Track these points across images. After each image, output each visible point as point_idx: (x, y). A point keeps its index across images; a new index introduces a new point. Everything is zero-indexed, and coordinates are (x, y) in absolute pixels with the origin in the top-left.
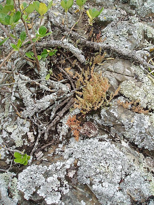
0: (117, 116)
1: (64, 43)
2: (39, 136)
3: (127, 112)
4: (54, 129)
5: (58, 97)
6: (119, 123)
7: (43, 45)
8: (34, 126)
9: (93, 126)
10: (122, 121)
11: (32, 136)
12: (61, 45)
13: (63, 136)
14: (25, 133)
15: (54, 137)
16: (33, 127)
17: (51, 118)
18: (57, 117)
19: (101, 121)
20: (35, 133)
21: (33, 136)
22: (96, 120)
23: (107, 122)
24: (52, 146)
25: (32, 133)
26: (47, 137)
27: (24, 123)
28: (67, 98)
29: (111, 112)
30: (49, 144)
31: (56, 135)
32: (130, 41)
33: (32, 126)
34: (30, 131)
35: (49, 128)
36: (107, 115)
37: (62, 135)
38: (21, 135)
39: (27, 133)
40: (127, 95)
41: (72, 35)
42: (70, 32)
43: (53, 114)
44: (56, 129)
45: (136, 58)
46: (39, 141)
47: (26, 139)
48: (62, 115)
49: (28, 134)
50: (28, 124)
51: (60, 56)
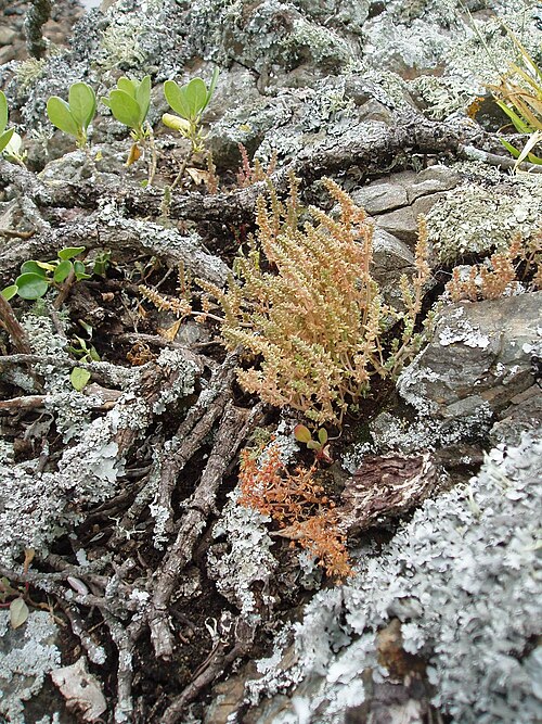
0: (483, 343)
1: (107, 222)
2: (125, 659)
3: (522, 306)
4: (192, 588)
5: (149, 404)
6: (514, 370)
7: (14, 256)
8: (78, 624)
9: (395, 463)
10: (527, 348)
11: (84, 684)
12: (95, 234)
13: (255, 586)
14: (39, 680)
15: (213, 632)
16: (77, 630)
17: (159, 539)
18: (190, 516)
19: (421, 426)
20: (99, 655)
21: (89, 677)
22: (392, 441)
23: (456, 409)
24: (221, 687)
25: (80, 664)
26: (166, 637)
27: (17, 623)
28: (206, 411)
29: (444, 342)
30: (200, 680)
31: (224, 618)
32: (373, 117)
33: (69, 623)
34: (67, 660)
35: (162, 589)
36: (433, 376)
37: (246, 586)
38: (17, 699)
39: (48, 678)
40: (476, 237)
41: (137, 200)
42: (124, 192)
43: (161, 513)
44: (208, 583)
45: (426, 129)
46: (135, 692)
47: (56, 715)
48: (210, 498)
49: (57, 679)
50: (42, 624)
51: (118, 298)
